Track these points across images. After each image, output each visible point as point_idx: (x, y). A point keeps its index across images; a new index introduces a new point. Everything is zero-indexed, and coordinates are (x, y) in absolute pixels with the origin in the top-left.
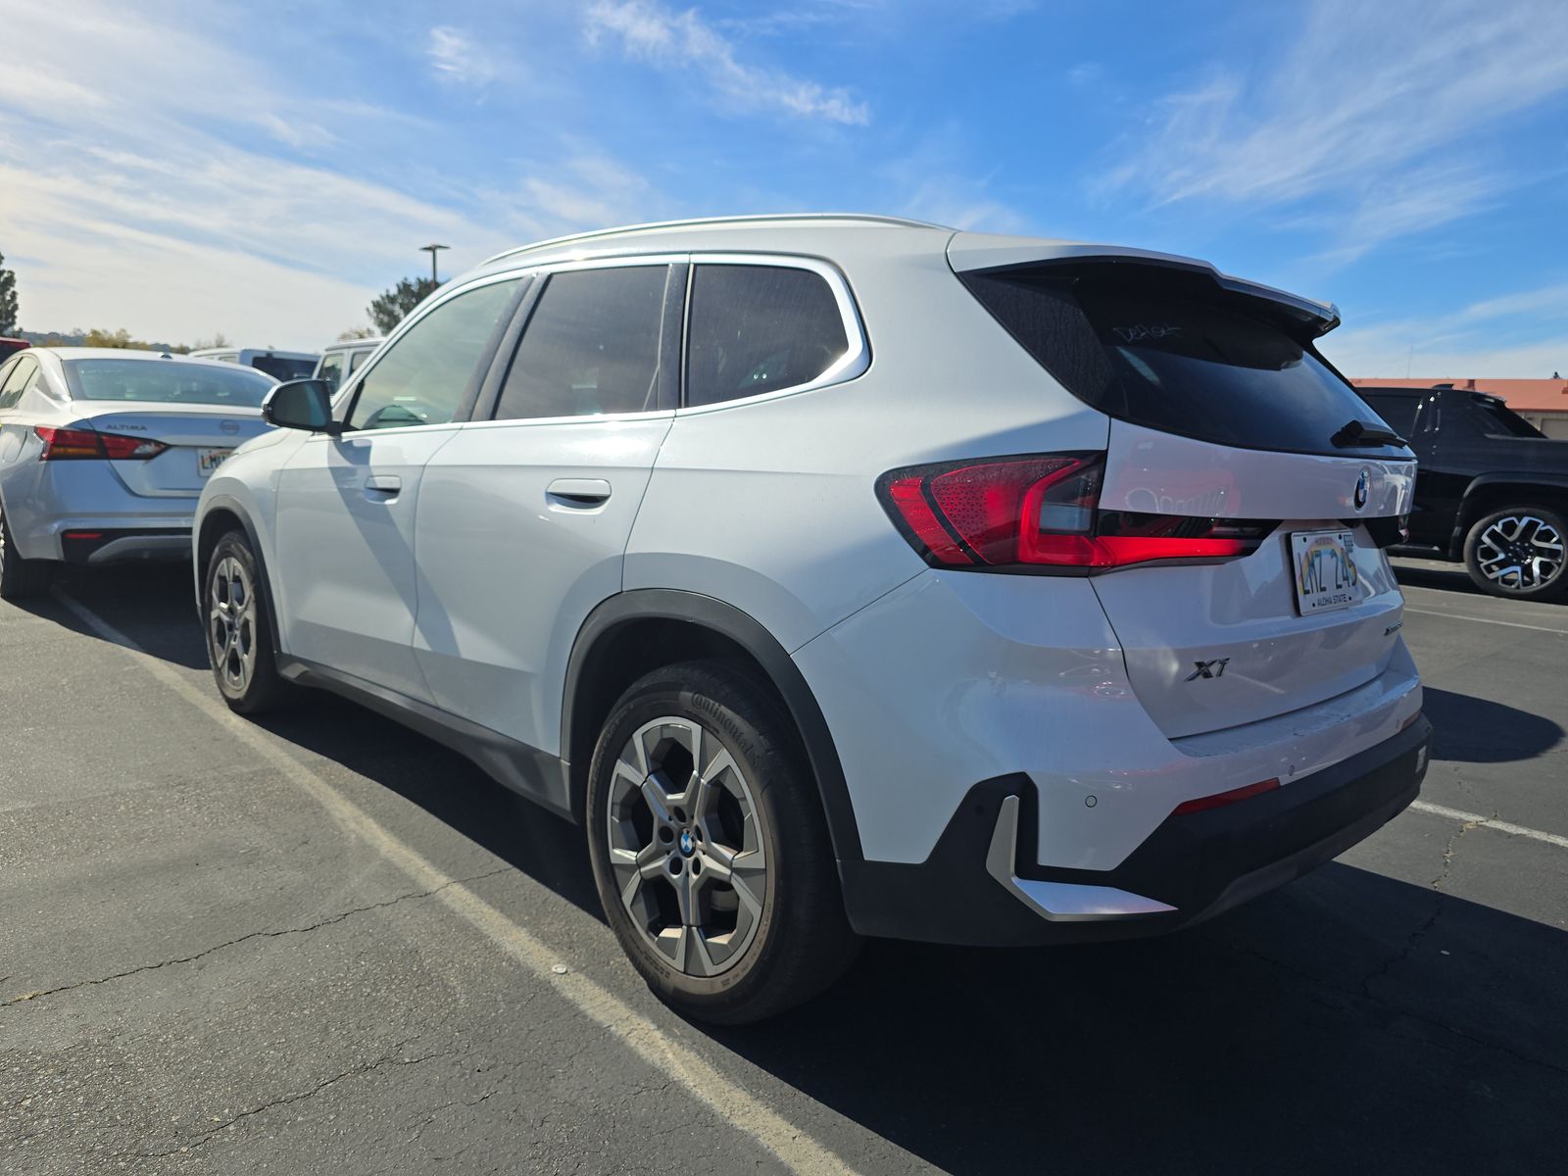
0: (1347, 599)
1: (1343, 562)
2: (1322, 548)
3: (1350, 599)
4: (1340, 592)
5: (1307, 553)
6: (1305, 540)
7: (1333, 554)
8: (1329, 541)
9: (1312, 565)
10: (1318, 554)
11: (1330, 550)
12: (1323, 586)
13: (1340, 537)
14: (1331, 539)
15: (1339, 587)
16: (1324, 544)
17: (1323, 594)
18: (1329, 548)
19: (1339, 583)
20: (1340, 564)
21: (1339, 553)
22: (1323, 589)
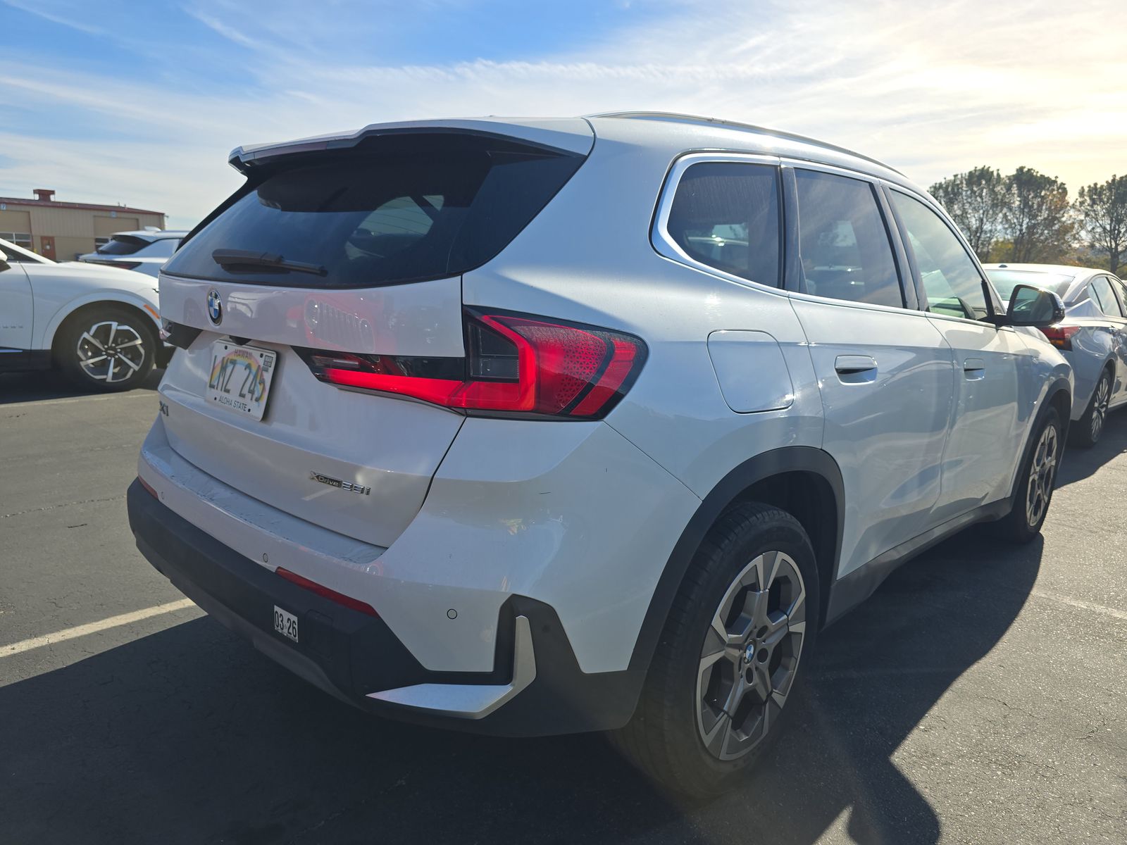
0: (247, 410)
1: (255, 377)
2: (239, 359)
3: (249, 410)
4: (241, 400)
5: (224, 358)
6: (226, 348)
7: (248, 367)
8: (248, 355)
9: (224, 368)
10: (234, 362)
11: (247, 363)
12: (228, 387)
13: (262, 356)
14: (251, 354)
15: (242, 395)
16: (243, 356)
17: (225, 395)
18: (246, 361)
19: (243, 392)
20: (251, 377)
21: (254, 369)
22: (227, 391)
